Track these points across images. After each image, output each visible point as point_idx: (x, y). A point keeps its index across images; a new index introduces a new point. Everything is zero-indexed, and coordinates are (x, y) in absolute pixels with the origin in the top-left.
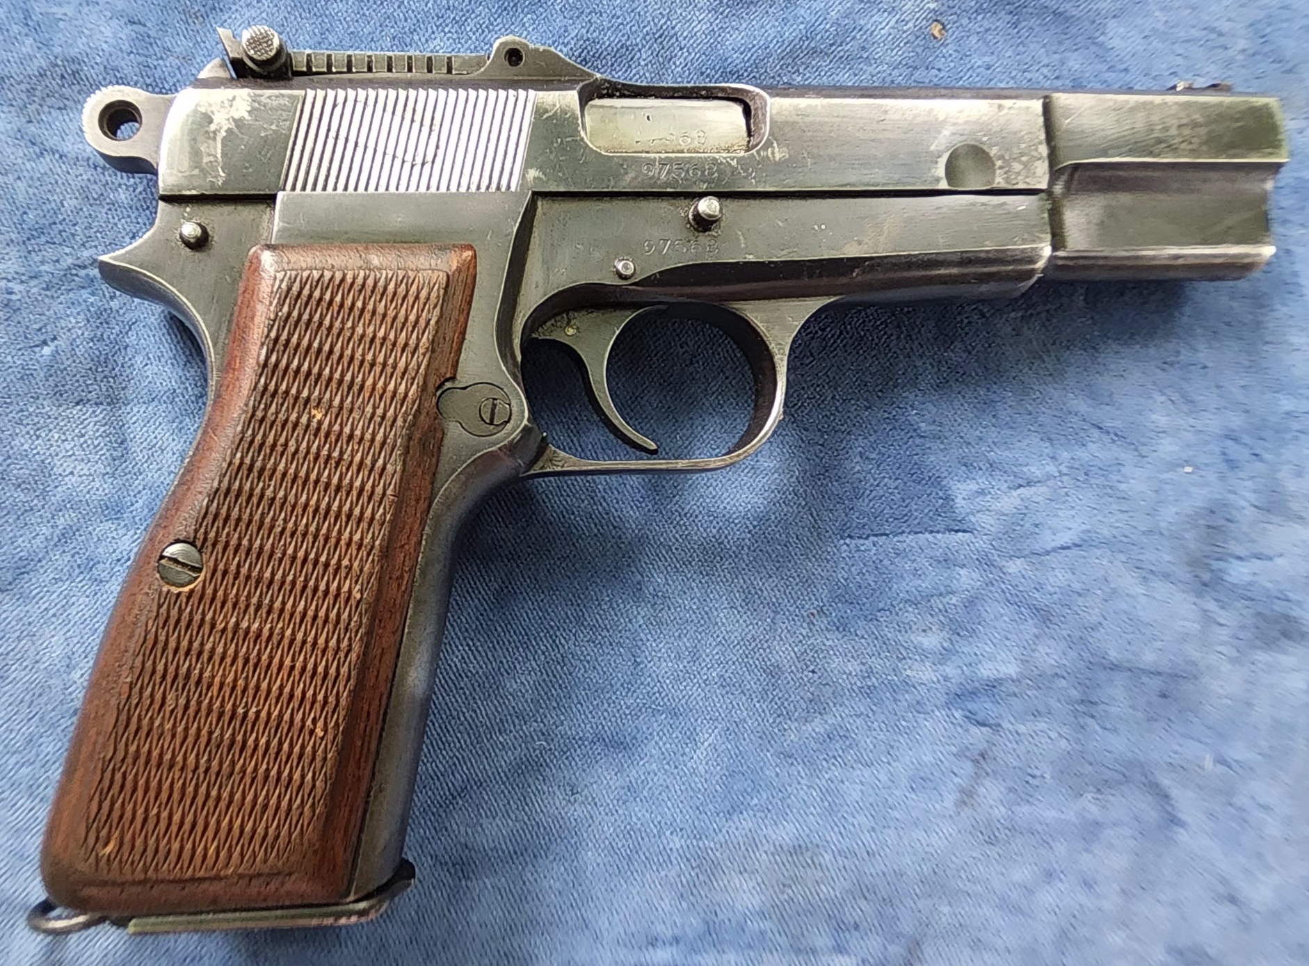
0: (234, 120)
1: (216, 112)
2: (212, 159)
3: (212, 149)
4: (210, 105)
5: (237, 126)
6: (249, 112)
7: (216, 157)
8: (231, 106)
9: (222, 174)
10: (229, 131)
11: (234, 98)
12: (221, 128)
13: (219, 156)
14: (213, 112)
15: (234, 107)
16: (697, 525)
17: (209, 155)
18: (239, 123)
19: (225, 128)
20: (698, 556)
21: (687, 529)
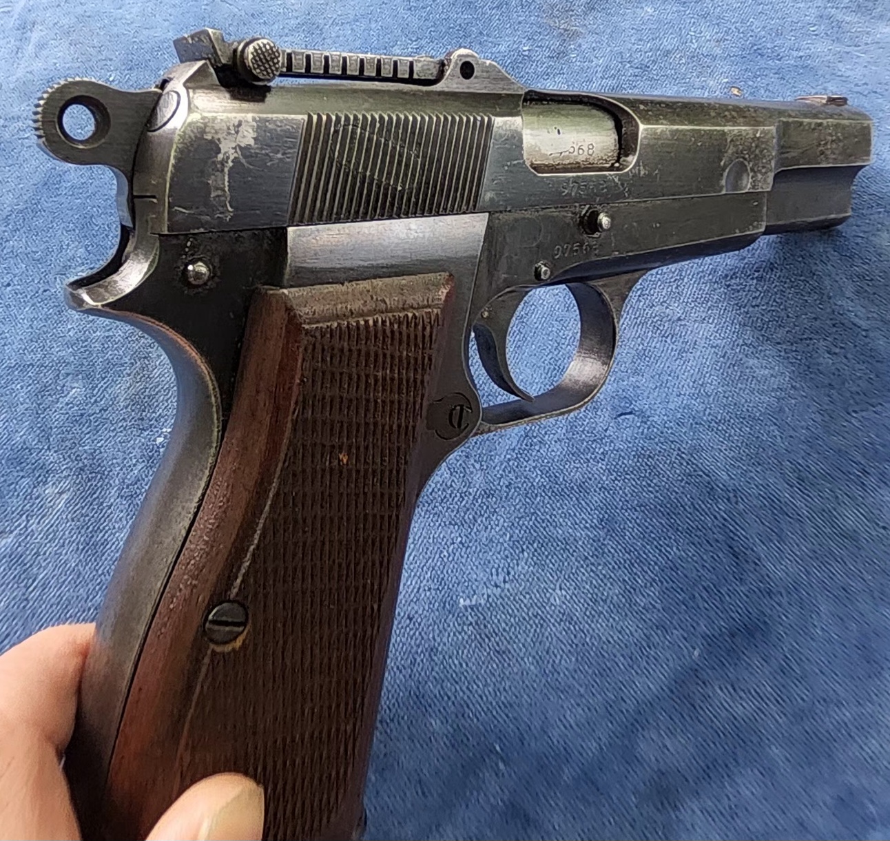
0: (241, 148)
1: (222, 140)
2: (219, 193)
3: (220, 183)
4: (216, 133)
5: (245, 156)
6: (254, 138)
7: (224, 191)
8: (237, 132)
9: (230, 209)
10: (235, 161)
11: (240, 124)
12: (228, 158)
13: (227, 189)
14: (219, 140)
15: (240, 133)
16: (732, 428)
17: (217, 189)
18: (245, 150)
19: (232, 157)
20: (744, 451)
21: (726, 432)
